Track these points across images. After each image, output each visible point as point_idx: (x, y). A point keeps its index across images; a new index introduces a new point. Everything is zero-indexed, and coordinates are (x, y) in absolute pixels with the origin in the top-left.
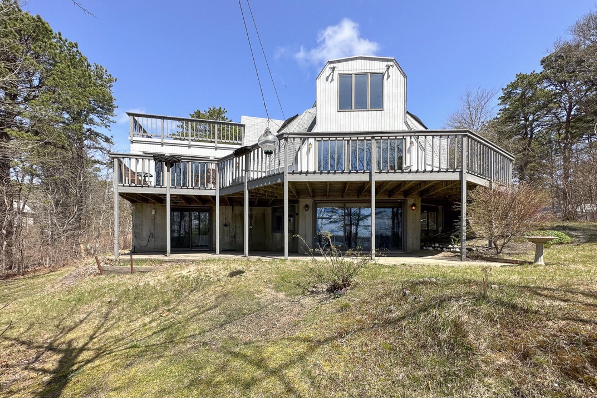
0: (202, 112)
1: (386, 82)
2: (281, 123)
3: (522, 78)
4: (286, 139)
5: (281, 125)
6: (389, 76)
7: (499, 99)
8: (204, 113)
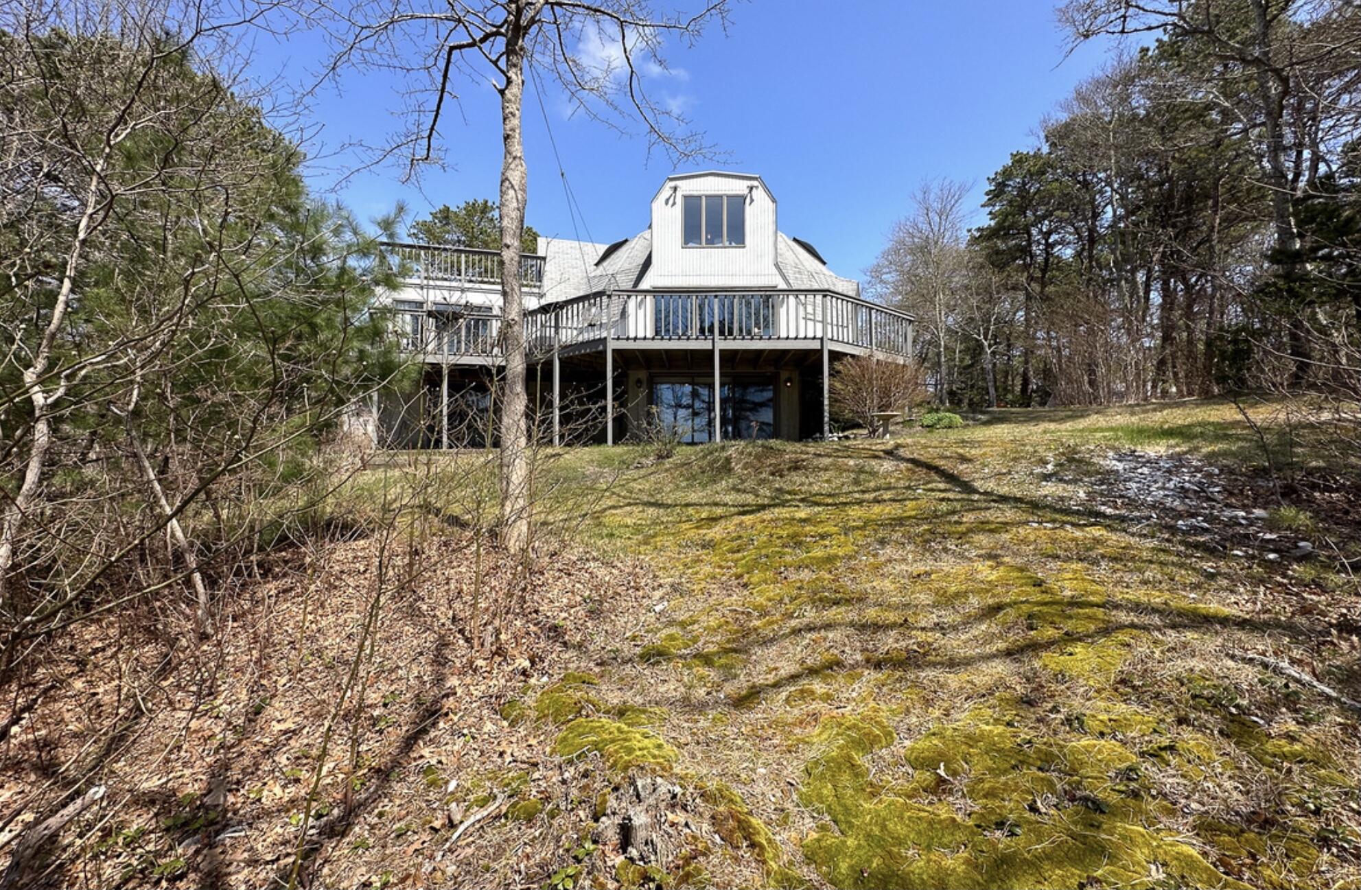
0: (453, 209)
1: (748, 209)
2: (602, 248)
3: (1019, 160)
4: (609, 296)
5: (601, 253)
6: (752, 200)
7: (987, 194)
8: (455, 209)
